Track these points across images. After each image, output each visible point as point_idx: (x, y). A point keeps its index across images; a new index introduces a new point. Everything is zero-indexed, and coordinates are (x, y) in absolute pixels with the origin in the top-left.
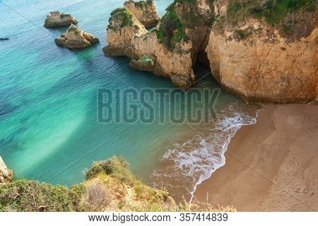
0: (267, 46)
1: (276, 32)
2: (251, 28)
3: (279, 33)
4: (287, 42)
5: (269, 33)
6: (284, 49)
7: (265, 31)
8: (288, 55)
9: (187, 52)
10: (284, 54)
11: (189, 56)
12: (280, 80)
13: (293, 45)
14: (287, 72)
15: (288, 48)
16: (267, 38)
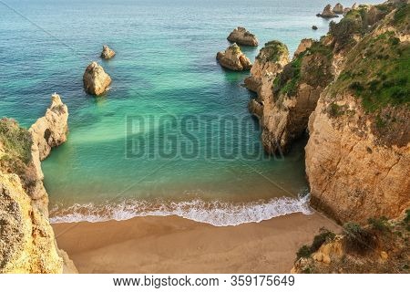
0: (354, 138)
1: (368, 123)
2: (346, 106)
3: (372, 126)
4: (376, 144)
5: (361, 122)
6: (369, 150)
7: (356, 117)
8: (372, 161)
9: (286, 110)
10: (368, 158)
11: (285, 114)
12: (354, 193)
13: (382, 150)
14: (365, 186)
15: (374, 151)
16: (357, 126)
